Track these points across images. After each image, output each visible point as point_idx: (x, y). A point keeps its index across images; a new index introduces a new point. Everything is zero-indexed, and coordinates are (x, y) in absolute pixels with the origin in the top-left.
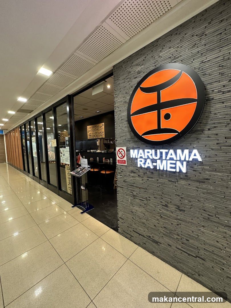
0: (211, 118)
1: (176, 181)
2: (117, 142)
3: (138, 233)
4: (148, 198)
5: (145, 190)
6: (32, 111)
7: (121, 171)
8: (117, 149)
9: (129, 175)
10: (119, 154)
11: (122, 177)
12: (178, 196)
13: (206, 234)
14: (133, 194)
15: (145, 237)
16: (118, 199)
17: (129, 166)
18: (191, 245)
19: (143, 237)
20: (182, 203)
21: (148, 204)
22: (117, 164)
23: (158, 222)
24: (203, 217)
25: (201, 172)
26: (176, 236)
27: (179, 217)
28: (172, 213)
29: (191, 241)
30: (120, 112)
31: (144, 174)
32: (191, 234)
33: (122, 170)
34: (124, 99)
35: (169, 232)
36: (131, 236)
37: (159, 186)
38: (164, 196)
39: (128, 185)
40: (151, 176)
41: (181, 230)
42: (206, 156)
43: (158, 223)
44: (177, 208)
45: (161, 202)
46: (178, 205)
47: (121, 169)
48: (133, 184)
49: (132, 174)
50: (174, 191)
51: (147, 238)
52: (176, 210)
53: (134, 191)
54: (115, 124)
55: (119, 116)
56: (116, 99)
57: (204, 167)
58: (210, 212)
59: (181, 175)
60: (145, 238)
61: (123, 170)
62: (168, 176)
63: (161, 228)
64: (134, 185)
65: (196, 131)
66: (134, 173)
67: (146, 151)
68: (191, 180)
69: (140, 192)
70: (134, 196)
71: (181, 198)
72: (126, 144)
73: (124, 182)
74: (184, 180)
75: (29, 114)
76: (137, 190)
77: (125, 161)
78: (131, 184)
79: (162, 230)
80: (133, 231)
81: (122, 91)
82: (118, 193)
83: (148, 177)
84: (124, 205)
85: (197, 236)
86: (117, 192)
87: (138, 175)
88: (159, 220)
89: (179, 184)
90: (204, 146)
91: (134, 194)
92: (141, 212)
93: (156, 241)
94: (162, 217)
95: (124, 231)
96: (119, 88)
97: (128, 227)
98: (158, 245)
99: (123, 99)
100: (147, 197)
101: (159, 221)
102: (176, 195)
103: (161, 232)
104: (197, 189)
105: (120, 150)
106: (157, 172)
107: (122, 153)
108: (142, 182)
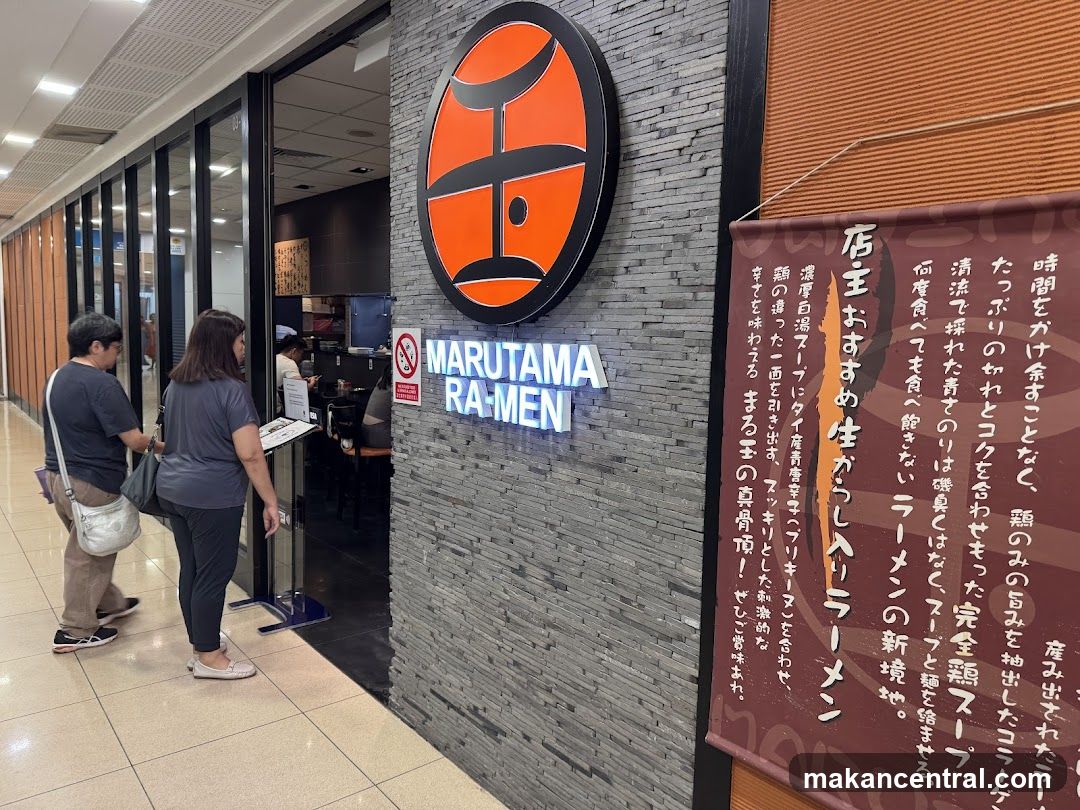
0: (633, 227)
1: (547, 468)
2: (397, 303)
3: (444, 701)
4: (475, 544)
5: (467, 510)
6: (111, 135)
7: (407, 433)
8: (396, 333)
9: (428, 448)
10: (399, 356)
11: (405, 456)
12: (552, 526)
13: (615, 675)
14: (436, 527)
15: (463, 715)
16: (392, 557)
17: (427, 410)
18: (578, 725)
19: (458, 715)
20: (560, 555)
21: (475, 567)
22: (395, 400)
23: (500, 643)
24: (609, 607)
25: (605, 430)
26: (543, 696)
27: (551, 616)
28: (535, 600)
29: (581, 709)
30: (407, 175)
31: (468, 442)
32: (582, 683)
33: (407, 429)
34: (419, 118)
35: (525, 681)
36: (424, 718)
37: (503, 490)
38: (516, 531)
39: (424, 490)
40: (485, 452)
41: (556, 669)
42: (617, 370)
43: (500, 648)
44: (547, 579)
45: (509, 557)
46: (551, 567)
47: (406, 424)
48: (439, 485)
49: (435, 445)
50: (543, 509)
51: (470, 719)
52: (547, 585)
53: (438, 515)
54: (392, 225)
55: (406, 190)
56: (395, 117)
57: (614, 411)
58: (625, 587)
59: (559, 446)
60: (464, 719)
61: (410, 425)
62: (528, 451)
63: (507, 669)
64: (439, 490)
65: (597, 274)
66: (442, 437)
67: (469, 344)
68: (583, 463)
69: (455, 520)
70: (439, 537)
71: (560, 535)
72: (422, 316)
73: (412, 481)
74: (566, 465)
75: (101, 147)
76: (446, 509)
77: (417, 386)
78: (429, 487)
79: (508, 674)
80: (433, 692)
81: (414, 84)
82: (394, 530)
83: (477, 456)
84: (409, 578)
85: (593, 689)
86: (391, 524)
87: (449, 449)
88: (503, 634)
89: (553, 480)
90: (615, 331)
91: (439, 530)
92: (457, 607)
93: (492, 724)
94: (508, 620)
95: (406, 699)
96: (406, 72)
97: (417, 676)
98: (499, 741)
99: (414, 120)
100: (473, 538)
101: (501, 639)
102: (547, 523)
103: (506, 685)
104: (596, 498)
105: (405, 341)
106: (502, 433)
107: (409, 353)
108: (460, 475)
